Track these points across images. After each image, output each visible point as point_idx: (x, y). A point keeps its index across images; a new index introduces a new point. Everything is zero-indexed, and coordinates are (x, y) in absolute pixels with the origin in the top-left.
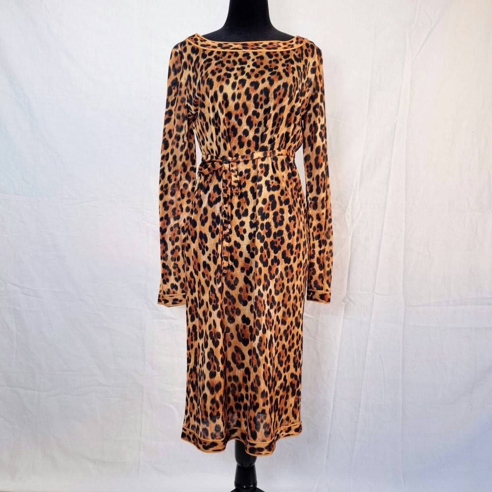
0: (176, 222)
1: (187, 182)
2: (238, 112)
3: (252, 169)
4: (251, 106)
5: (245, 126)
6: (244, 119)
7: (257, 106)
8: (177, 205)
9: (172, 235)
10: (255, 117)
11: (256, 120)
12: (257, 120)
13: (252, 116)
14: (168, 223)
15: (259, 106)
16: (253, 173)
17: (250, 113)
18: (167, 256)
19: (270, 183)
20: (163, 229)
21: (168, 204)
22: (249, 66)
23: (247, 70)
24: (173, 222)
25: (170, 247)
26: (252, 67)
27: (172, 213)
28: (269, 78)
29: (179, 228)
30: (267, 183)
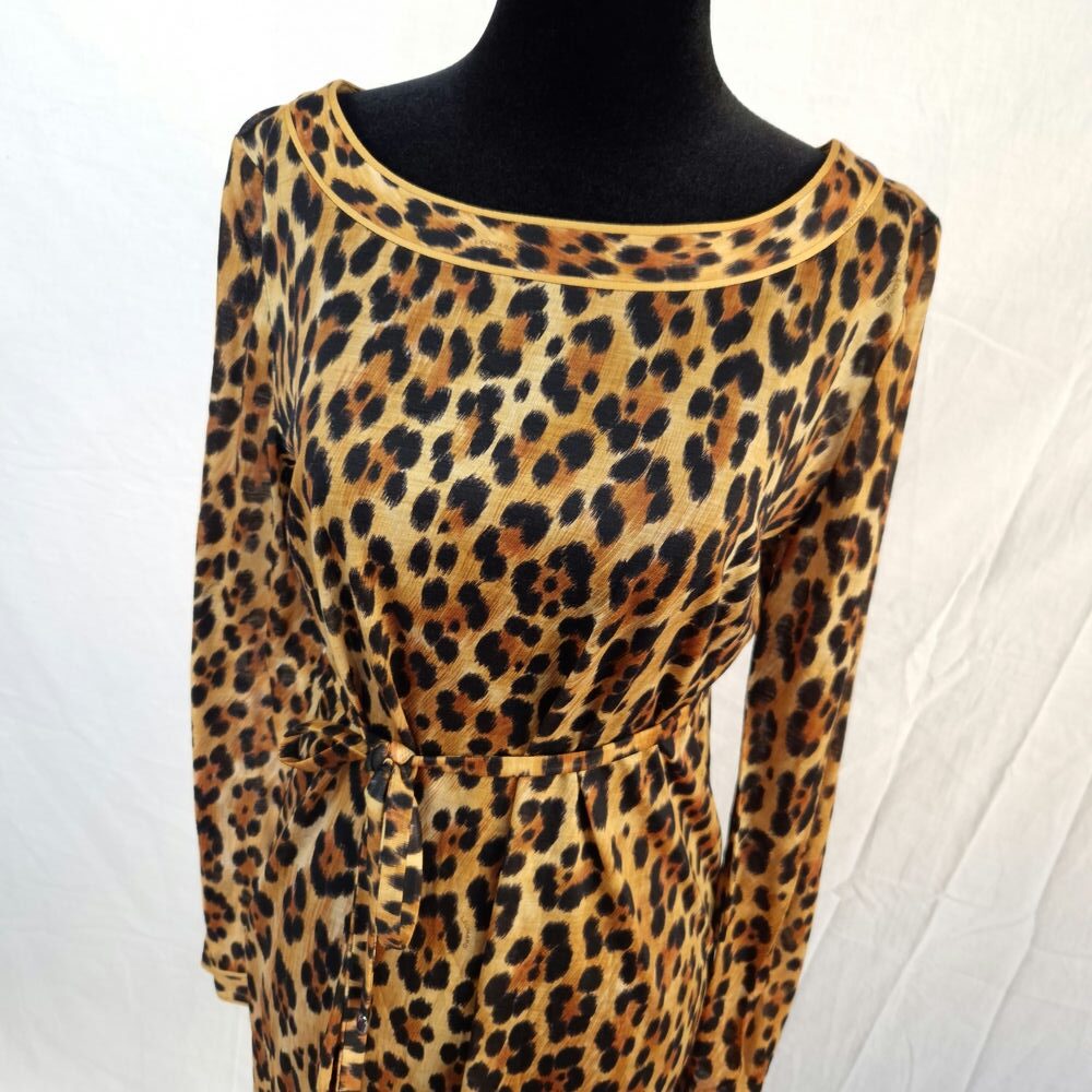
0: (254, 774)
1: (291, 661)
2: (441, 615)
3: (487, 813)
4: (502, 600)
5: (468, 664)
6: (467, 642)
7: (528, 603)
8: (258, 719)
9: (237, 808)
10: (519, 639)
11: (519, 649)
12: (528, 650)
13: (504, 636)
14: (227, 771)
15: (541, 608)
16: (490, 828)
17: (496, 623)
18: (219, 868)
19: (559, 879)
20: (205, 791)
21: (225, 716)
22: (522, 391)
23: (509, 419)
24: (241, 773)
25: (231, 843)
26: (537, 401)
27: (239, 743)
28: (603, 495)
29: (263, 792)
30: (545, 877)
